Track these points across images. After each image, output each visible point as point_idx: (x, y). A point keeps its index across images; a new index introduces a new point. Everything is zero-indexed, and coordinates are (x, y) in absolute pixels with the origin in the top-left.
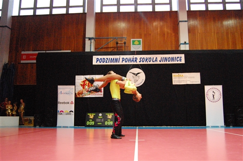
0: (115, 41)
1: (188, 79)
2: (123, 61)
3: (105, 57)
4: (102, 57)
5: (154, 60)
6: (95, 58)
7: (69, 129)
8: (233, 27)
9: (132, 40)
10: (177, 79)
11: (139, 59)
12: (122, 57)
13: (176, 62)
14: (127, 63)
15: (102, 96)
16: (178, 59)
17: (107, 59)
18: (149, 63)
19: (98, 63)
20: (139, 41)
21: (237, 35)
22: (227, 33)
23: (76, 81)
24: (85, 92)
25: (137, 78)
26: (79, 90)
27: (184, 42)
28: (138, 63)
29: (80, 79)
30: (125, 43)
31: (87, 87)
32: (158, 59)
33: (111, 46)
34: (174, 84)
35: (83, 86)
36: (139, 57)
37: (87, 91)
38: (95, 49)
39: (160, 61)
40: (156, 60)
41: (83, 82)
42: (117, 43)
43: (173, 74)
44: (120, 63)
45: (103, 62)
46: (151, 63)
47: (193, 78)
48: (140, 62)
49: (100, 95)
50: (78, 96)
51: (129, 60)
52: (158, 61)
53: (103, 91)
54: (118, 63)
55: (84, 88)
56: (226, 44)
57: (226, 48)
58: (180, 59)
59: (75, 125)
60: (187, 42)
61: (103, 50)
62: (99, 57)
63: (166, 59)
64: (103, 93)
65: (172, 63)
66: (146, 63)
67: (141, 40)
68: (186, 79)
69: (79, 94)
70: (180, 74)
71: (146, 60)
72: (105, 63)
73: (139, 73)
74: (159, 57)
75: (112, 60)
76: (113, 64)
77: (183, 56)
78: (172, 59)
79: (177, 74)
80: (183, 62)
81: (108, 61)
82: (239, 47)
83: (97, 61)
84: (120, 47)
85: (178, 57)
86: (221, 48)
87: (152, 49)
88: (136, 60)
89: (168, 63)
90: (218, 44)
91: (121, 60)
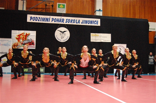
0: (44, 3)
1: (102, 38)
2: (52, 20)
3: (38, 16)
4: (35, 16)
5: (77, 22)
6: (29, 16)
7: (6, 74)
8: (134, 1)
9: (58, 3)
10: (94, 38)
11: (66, 20)
12: (52, 17)
13: (94, 25)
14: (56, 23)
15: (35, 48)
16: (96, 22)
17: (39, 18)
18: (73, 24)
19: (32, 21)
20: (64, 5)
21: (137, 8)
22: (130, 6)
23: (12, 35)
24: (20, 44)
25: (63, 35)
26: (15, 42)
27: (99, 9)
28: (65, 23)
29: (15, 33)
30: (52, 6)
31: (21, 40)
32: (81, 21)
33: (41, 7)
34: (91, 41)
35: (18, 39)
36: (65, 18)
37: (22, 44)
38: (27, 8)
39: (82, 23)
40: (79, 22)
41: (18, 36)
42: (46, 5)
43: (91, 34)
44: (50, 22)
45: (36, 20)
46: (75, 24)
47: (106, 38)
48: (66, 22)
49: (33, 47)
50: (14, 48)
51: (58, 20)
52: (80, 22)
53: (35, 44)
54: (48, 22)
55: (19, 41)
56: (128, 13)
57: (128, 16)
58: (97, 23)
59: (12, 72)
60: (101, 10)
61: (34, 10)
62: (33, 16)
63: (86, 22)
64: (35, 46)
65: (91, 25)
66: (71, 24)
67: (65, 4)
68: (100, 38)
69: (14, 45)
70: (96, 34)
71: (71, 21)
72: (37, 22)
73: (65, 31)
74: (81, 19)
75: (43, 19)
76: (44, 22)
77: (99, 20)
78: (91, 22)
79: (94, 34)
80: (99, 25)
81: (40, 20)
82: (137, 17)
83: (31, 19)
84: (48, 9)
85: (96, 21)
86: (125, 16)
87: (74, 13)
88: (63, 21)
89: (88, 25)
90: (123, 13)
91: (51, 20)
